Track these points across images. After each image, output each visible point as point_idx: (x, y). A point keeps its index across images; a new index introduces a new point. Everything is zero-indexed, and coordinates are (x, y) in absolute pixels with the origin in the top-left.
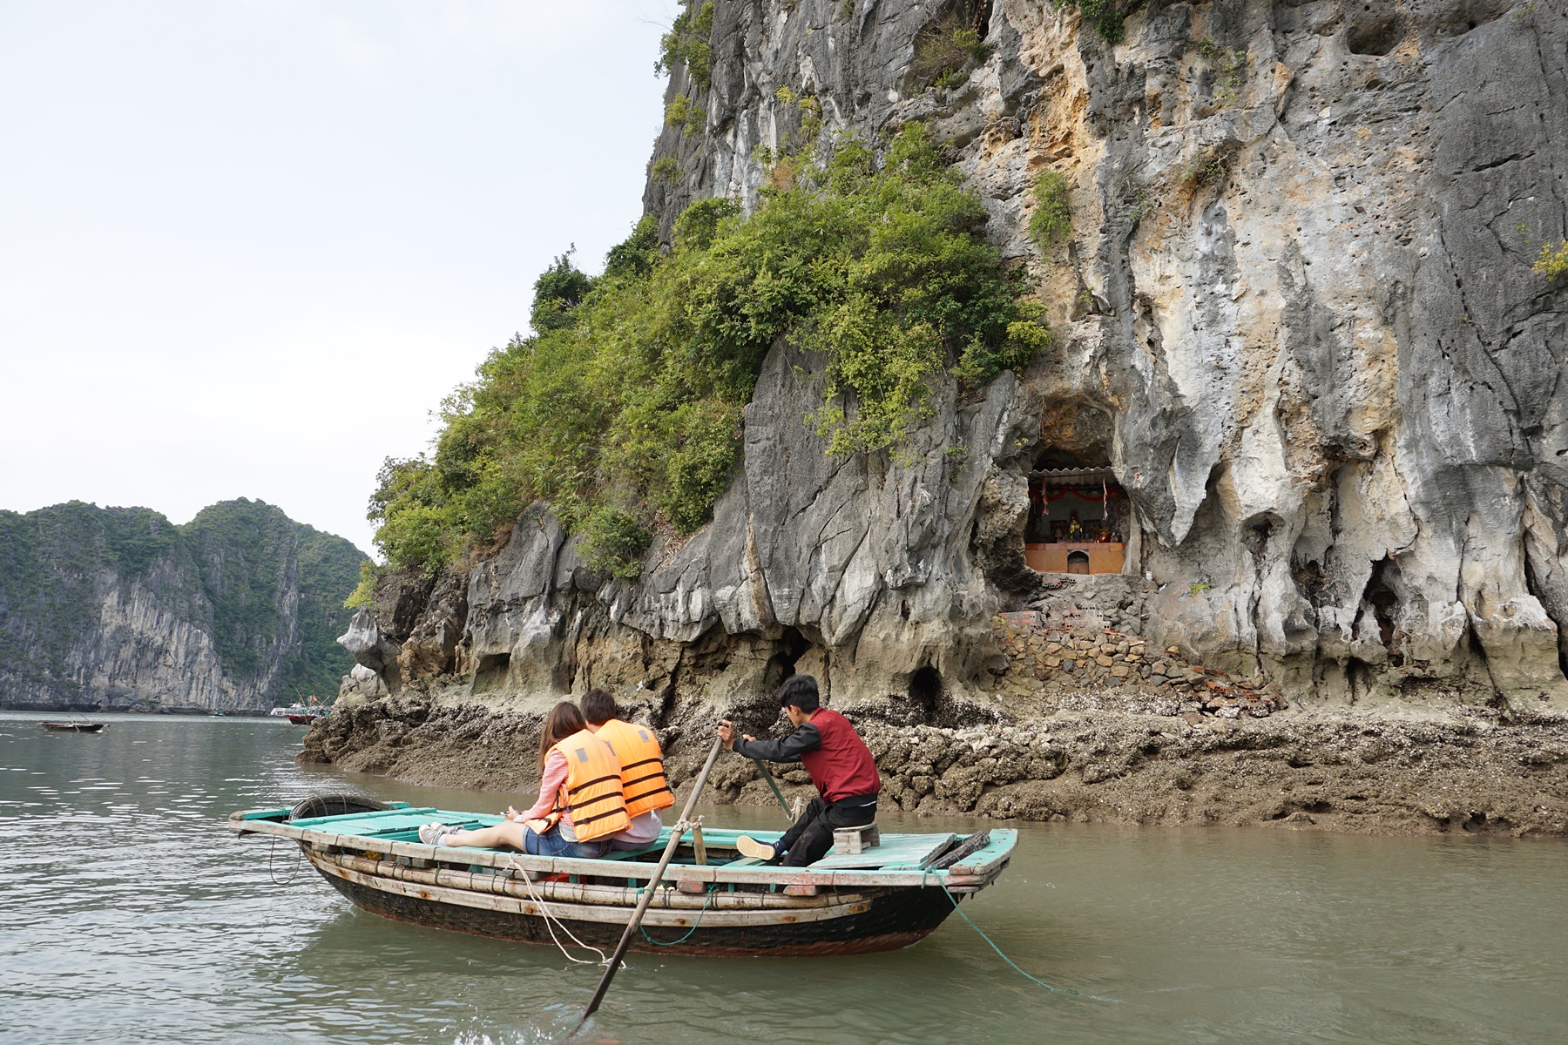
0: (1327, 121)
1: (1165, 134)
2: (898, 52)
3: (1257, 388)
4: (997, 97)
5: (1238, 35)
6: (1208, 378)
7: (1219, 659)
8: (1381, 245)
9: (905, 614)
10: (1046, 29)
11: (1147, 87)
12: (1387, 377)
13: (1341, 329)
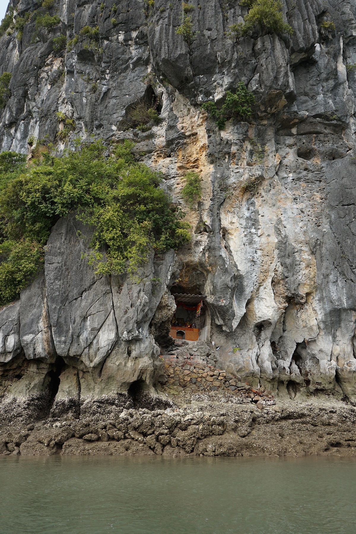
0: (291, 178)
1: (237, 168)
2: (118, 111)
3: (266, 271)
4: (163, 139)
5: (263, 140)
6: (249, 264)
7: (245, 379)
8: (311, 225)
9: (129, 353)
10: (191, 117)
11: (232, 149)
12: (313, 273)
13: (297, 253)
